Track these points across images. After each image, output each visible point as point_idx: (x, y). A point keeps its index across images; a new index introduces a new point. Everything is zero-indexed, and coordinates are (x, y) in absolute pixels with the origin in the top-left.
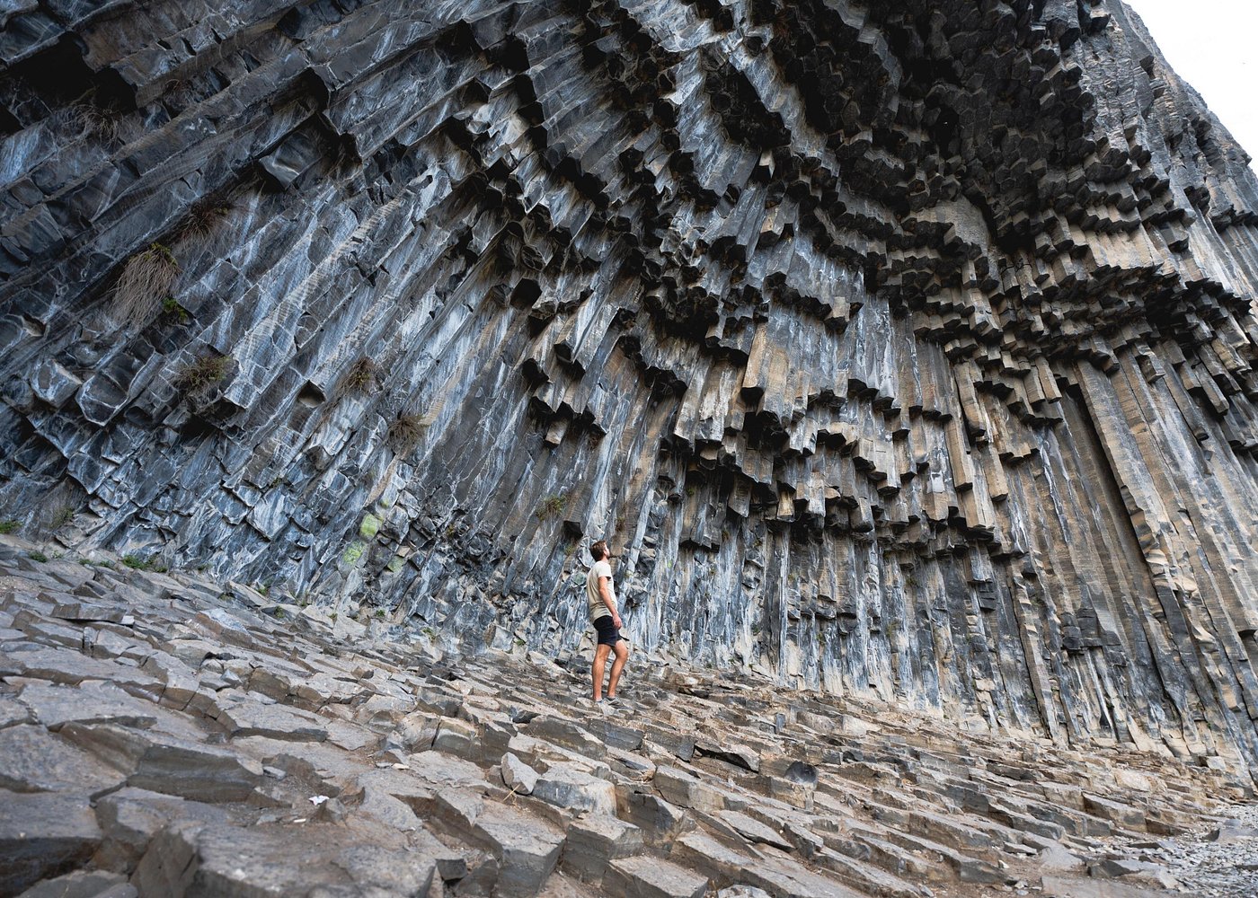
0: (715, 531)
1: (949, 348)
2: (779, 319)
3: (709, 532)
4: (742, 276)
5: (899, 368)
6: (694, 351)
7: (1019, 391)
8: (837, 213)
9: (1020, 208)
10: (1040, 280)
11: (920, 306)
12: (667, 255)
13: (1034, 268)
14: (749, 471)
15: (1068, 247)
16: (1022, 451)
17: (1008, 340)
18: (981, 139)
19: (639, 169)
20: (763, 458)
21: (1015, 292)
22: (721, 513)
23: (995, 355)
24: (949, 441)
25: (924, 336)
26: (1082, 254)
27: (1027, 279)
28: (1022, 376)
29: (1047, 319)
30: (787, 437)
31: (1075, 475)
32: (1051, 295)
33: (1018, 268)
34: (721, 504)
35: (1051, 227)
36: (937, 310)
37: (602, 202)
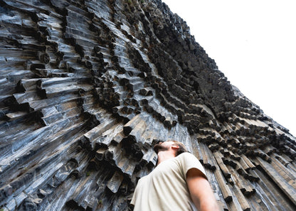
0: (93, 199)
1: (210, 146)
2: (145, 115)
3: (89, 199)
4: (132, 96)
5: (193, 148)
6: (109, 115)
7: (239, 166)
8: (168, 96)
9: (221, 110)
10: (234, 128)
11: (198, 132)
12: (104, 78)
13: (230, 125)
14: (120, 166)
15: (238, 120)
16: (249, 189)
17: (229, 146)
18: (206, 91)
19: (99, 53)
20: (130, 163)
21: (227, 132)
22: (101, 189)
23: (226, 151)
24: (217, 177)
25: (200, 141)
26: (243, 122)
27: (229, 128)
28: (239, 160)
29: (240, 139)
30: (143, 155)
31: (276, 204)
32: (238, 133)
33: (226, 126)
34: (103, 185)
35: (231, 115)
36: (203, 133)
37: (82, 54)
